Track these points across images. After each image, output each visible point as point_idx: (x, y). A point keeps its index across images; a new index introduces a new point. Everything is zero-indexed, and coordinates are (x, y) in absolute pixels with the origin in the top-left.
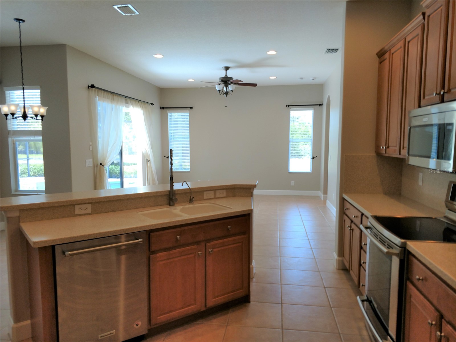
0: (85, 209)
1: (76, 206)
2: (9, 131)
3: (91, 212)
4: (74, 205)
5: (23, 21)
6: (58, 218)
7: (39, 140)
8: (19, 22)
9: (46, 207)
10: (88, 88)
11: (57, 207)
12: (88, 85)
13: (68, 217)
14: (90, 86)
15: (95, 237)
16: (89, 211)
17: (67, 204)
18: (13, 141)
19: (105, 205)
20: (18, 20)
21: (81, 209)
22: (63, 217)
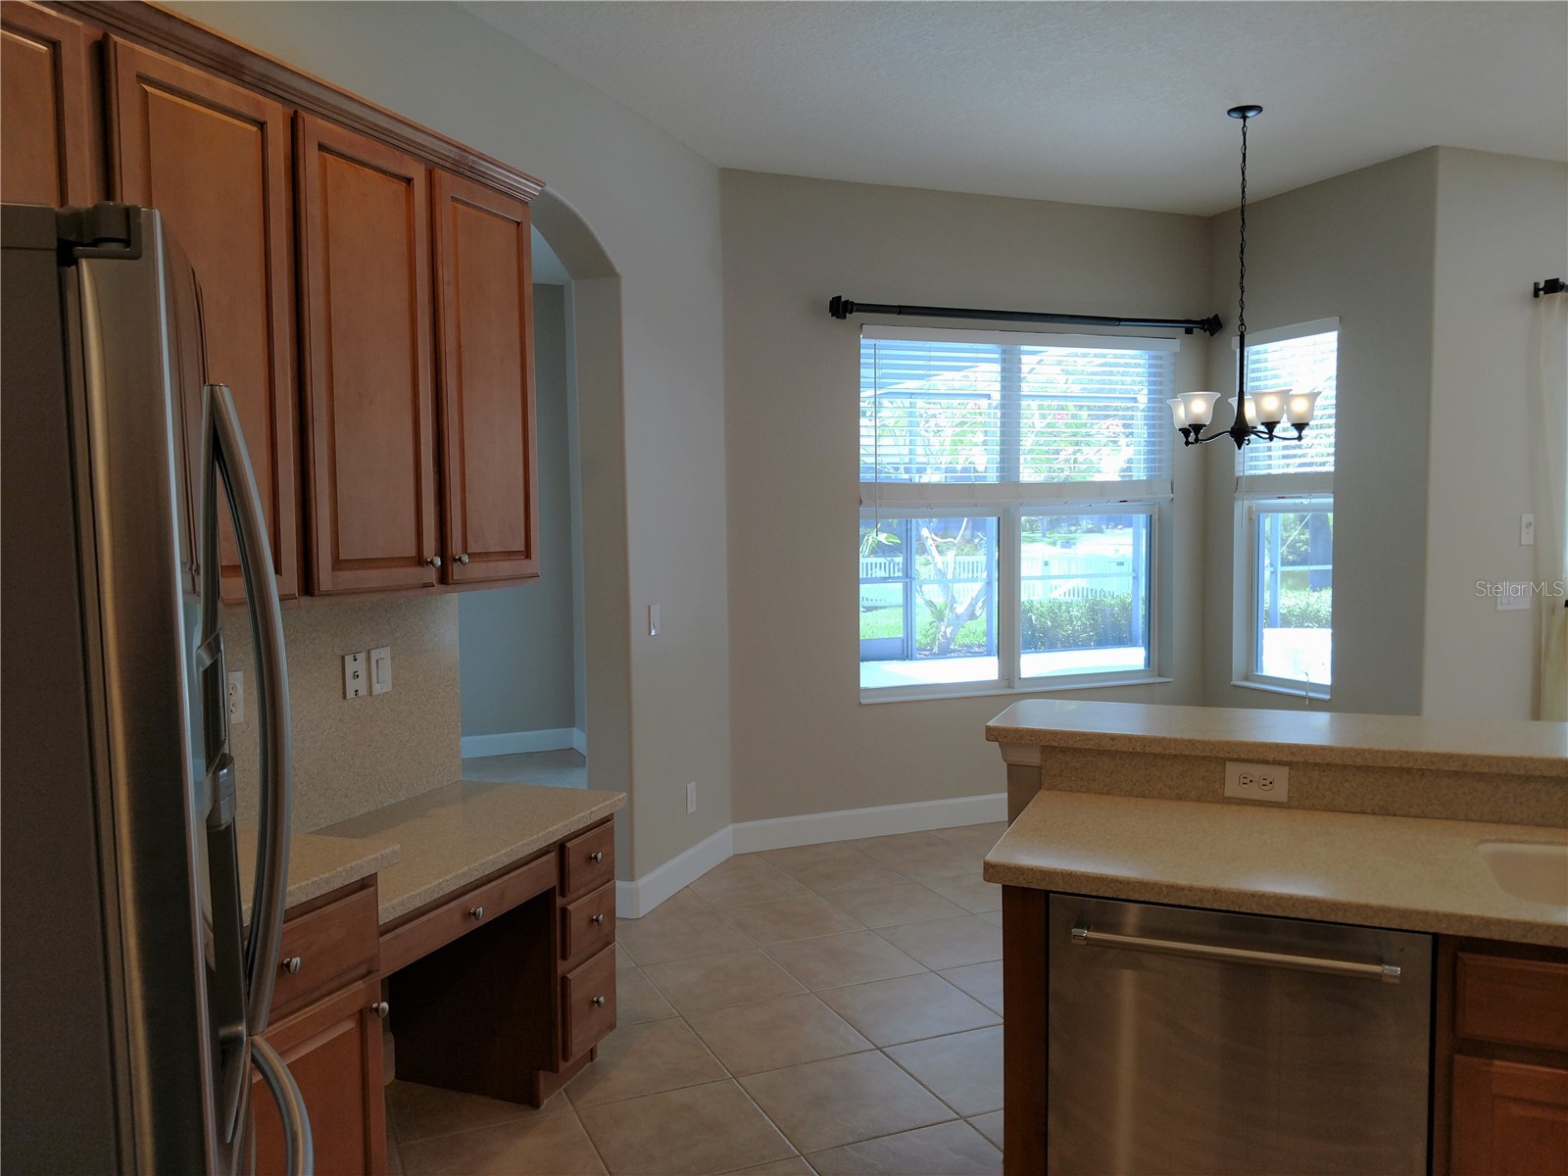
0: (1265, 782)
1: (1229, 765)
2: (1238, 479)
3: (1290, 798)
4: (1223, 761)
5: (1259, 109)
6: (1162, 796)
7: (1324, 509)
8: (1245, 118)
9: (1124, 752)
10: (1536, 295)
11: (1163, 757)
12: (1536, 284)
13: (1199, 799)
14: (1542, 286)
15: (1195, 903)
16: (1280, 792)
17: (1194, 754)
18: (1250, 509)
19: (1347, 781)
20: (1242, 111)
21: (1246, 780)
22: (1180, 798)
